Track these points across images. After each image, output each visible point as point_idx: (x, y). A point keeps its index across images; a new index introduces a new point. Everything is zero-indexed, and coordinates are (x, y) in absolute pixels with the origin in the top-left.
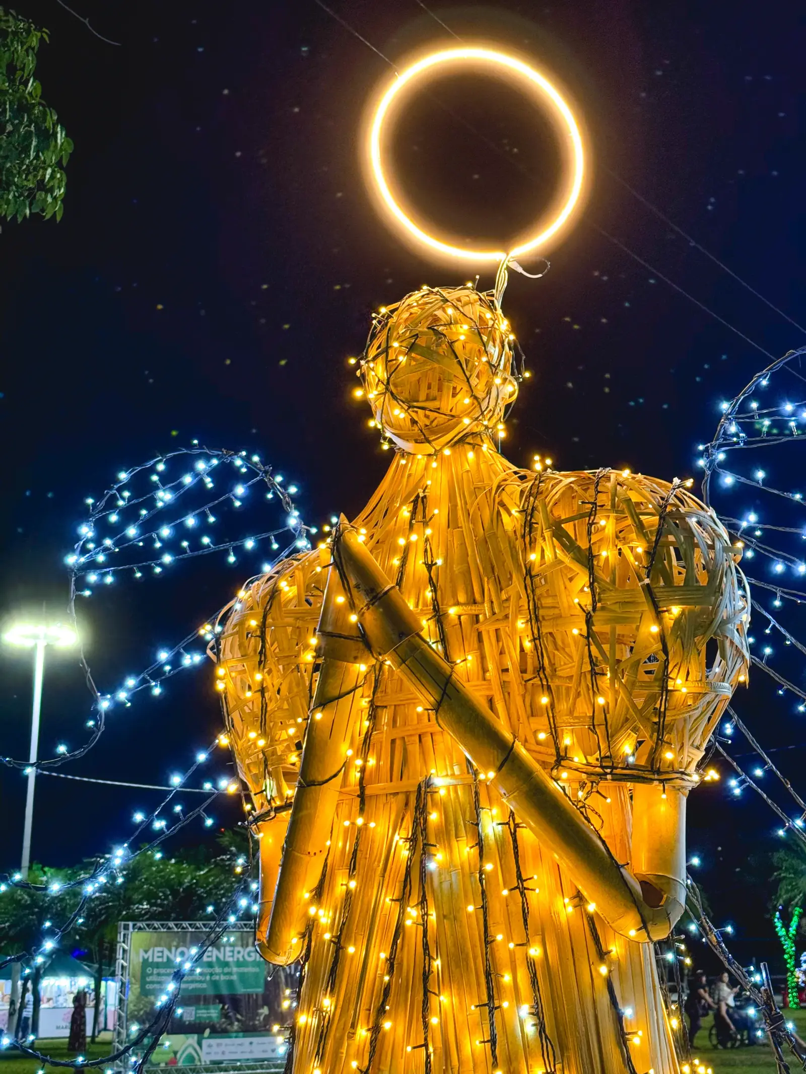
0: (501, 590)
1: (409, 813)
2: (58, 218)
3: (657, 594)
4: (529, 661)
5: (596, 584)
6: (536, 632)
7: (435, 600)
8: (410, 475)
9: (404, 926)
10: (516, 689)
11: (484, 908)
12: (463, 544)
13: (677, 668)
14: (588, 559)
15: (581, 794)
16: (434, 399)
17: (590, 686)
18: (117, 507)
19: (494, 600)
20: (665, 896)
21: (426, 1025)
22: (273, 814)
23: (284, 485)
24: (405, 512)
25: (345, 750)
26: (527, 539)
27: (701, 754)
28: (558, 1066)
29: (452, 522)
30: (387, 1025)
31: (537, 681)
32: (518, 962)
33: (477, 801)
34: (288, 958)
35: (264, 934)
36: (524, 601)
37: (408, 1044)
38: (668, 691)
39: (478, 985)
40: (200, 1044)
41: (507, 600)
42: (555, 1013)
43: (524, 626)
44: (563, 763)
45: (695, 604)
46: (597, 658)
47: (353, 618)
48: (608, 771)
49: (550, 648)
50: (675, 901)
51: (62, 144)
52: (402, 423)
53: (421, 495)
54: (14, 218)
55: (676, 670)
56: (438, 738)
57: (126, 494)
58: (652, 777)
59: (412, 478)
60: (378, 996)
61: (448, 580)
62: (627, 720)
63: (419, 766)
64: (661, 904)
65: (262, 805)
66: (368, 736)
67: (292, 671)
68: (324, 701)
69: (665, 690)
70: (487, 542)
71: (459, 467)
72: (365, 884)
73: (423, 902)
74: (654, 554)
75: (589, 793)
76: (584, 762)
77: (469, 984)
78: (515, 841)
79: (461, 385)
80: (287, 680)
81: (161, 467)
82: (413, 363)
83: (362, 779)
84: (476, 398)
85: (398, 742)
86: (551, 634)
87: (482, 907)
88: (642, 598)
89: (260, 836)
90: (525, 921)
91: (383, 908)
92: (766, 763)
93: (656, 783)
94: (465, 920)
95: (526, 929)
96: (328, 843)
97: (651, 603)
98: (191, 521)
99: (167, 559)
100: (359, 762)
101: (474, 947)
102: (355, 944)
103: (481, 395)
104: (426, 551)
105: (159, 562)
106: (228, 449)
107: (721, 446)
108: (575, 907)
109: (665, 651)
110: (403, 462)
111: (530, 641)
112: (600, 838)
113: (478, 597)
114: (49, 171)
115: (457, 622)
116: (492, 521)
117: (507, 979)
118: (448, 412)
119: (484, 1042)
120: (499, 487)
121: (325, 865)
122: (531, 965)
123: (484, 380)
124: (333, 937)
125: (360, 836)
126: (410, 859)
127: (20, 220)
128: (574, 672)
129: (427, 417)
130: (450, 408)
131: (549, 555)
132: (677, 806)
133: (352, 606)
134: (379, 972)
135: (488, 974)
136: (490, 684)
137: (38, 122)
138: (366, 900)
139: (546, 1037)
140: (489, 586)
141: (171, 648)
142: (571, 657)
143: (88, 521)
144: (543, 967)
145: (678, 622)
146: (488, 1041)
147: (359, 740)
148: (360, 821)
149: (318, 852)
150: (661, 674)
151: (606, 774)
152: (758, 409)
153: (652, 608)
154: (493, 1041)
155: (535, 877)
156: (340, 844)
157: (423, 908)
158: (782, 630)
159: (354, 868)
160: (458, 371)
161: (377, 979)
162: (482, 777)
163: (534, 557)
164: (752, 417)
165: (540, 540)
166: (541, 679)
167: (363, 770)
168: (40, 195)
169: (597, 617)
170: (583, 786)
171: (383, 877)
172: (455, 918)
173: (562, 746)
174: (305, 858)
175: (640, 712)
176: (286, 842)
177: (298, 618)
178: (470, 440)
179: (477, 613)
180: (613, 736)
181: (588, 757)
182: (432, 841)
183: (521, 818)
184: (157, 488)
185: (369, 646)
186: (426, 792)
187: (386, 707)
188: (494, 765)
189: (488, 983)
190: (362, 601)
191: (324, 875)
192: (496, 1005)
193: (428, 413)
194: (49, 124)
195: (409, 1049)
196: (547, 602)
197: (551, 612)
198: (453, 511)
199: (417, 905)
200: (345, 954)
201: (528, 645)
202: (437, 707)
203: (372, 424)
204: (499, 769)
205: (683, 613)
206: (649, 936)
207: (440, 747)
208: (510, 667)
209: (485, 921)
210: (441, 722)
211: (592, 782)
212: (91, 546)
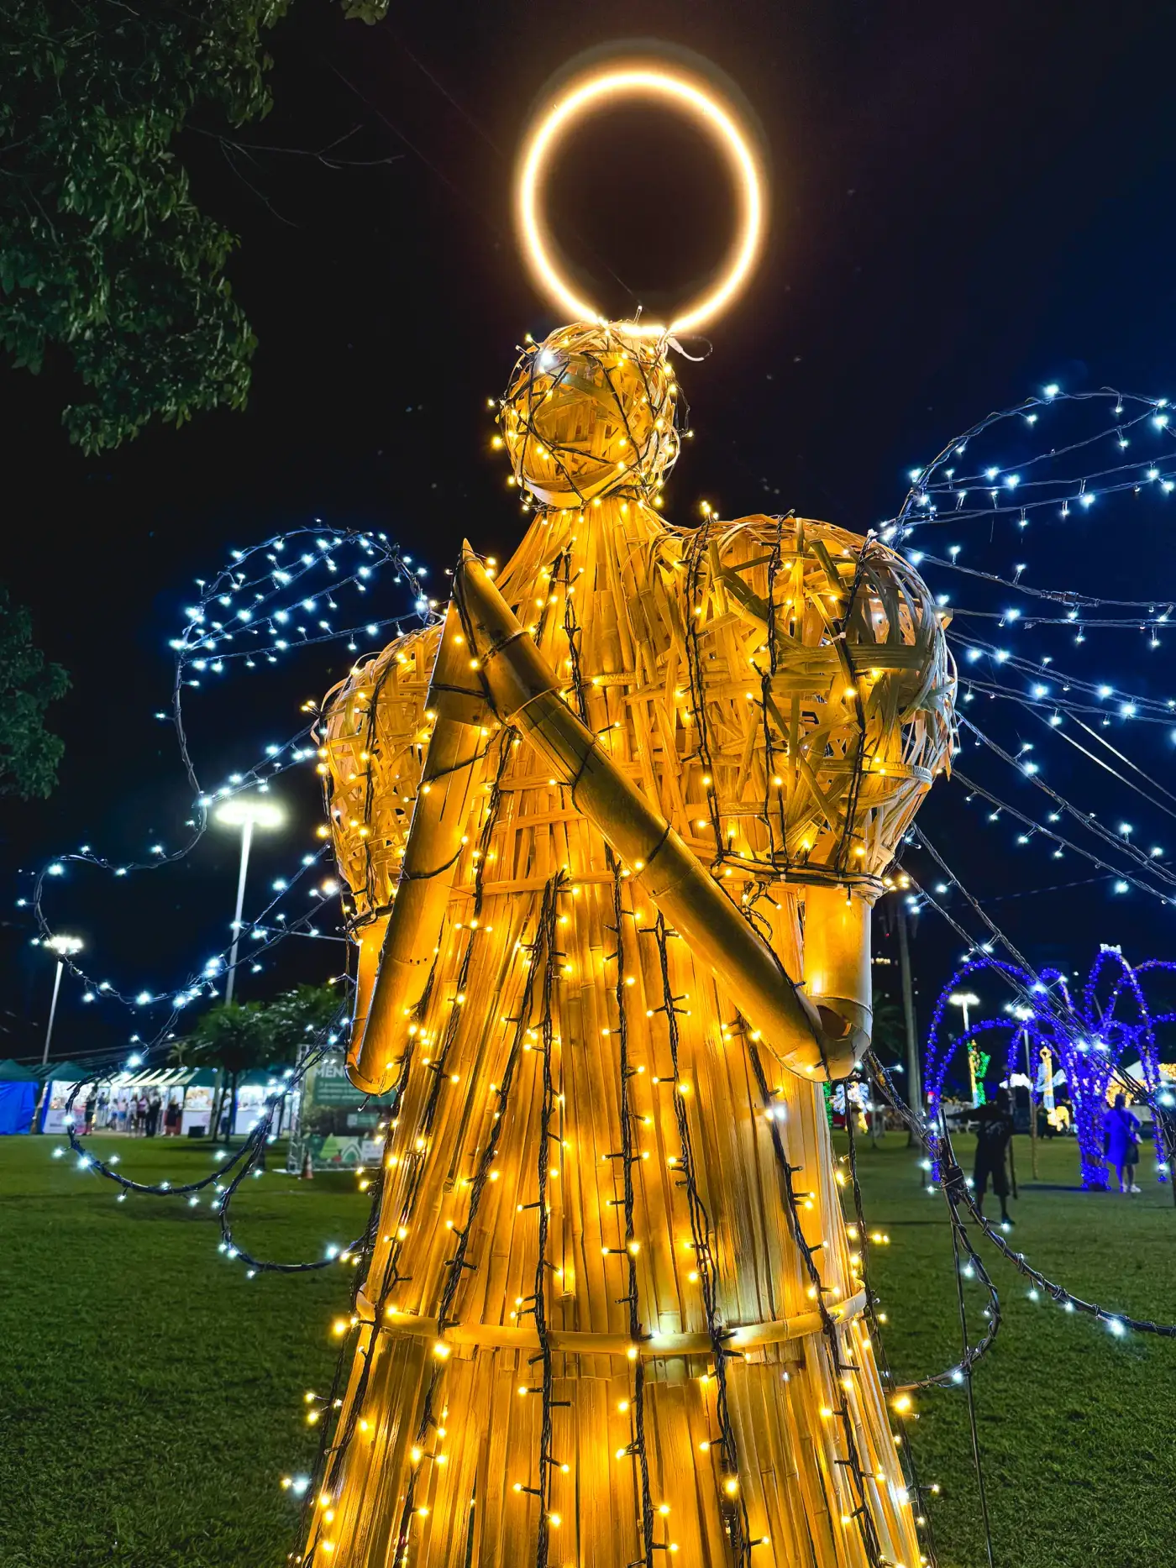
0: (656, 655)
1: (534, 916)
2: (243, 409)
3: (855, 653)
4: (688, 737)
5: (776, 641)
6: (698, 702)
7: (576, 668)
8: (552, 535)
9: (521, 1051)
10: (671, 772)
11: (623, 1033)
12: (612, 607)
13: (875, 744)
14: (767, 611)
15: (746, 898)
16: (585, 439)
17: (765, 766)
18: (231, 589)
19: (647, 668)
20: (849, 1026)
21: (543, 1177)
22: (373, 916)
23: (413, 568)
24: (545, 574)
25: (460, 837)
26: (691, 593)
27: (889, 857)
28: (711, 1236)
29: (599, 583)
30: (494, 1175)
31: (696, 760)
32: (662, 1102)
33: (618, 901)
34: (382, 1086)
35: (355, 1057)
36: (684, 667)
37: (519, 1202)
38: (861, 772)
39: (612, 1129)
40: (360, 1144)
41: (664, 667)
42: (708, 1167)
43: (682, 695)
44: (725, 858)
45: (900, 666)
46: (774, 731)
47: (474, 664)
48: (782, 869)
49: (715, 719)
50: (860, 1031)
51: (248, 340)
52: (545, 470)
53: (565, 553)
54: (203, 407)
55: (873, 748)
56: (572, 828)
57: (241, 576)
58: (836, 878)
59: (554, 539)
60: (485, 1138)
61: (593, 647)
62: (808, 807)
63: (548, 859)
64: (845, 1034)
65: (364, 906)
66: (489, 827)
67: (405, 752)
68: (435, 772)
69: (859, 772)
70: (640, 602)
71: (610, 524)
72: (477, 998)
73: (546, 1024)
74: (852, 605)
75: (755, 898)
76: (752, 858)
77: (600, 1125)
78: (663, 951)
79: (617, 425)
80: (399, 762)
81: (279, 546)
82: (561, 395)
83: (479, 876)
84: (633, 442)
85: (525, 834)
86: (716, 703)
87: (620, 1031)
88: (835, 658)
89: (359, 943)
90: (674, 1051)
91: (496, 1029)
92: (950, 879)
93: (840, 886)
94: (598, 1048)
95: (675, 1060)
96: (436, 950)
97: (846, 664)
98: (309, 605)
99: (281, 645)
100: (476, 855)
101: (607, 1081)
102: (460, 1073)
103: (639, 440)
104: (567, 613)
105: (273, 649)
106: (353, 528)
107: (907, 522)
108: (735, 1034)
109: (861, 721)
110: (545, 522)
111: (691, 713)
112: (770, 950)
113: (627, 665)
114: (235, 363)
115: (602, 694)
116: (647, 578)
117: (648, 1122)
118: (600, 457)
119: (616, 1203)
120: (655, 542)
121: (432, 977)
122: (679, 1104)
123: (643, 424)
124: (433, 1062)
125: (473, 944)
126: (532, 971)
127: (208, 408)
128: (744, 749)
129: (575, 461)
130: (602, 451)
131: (718, 609)
132: (862, 918)
133: (473, 651)
134: (488, 1108)
135: (624, 1116)
136: (639, 765)
137: (225, 317)
138: (477, 1018)
139: (697, 1199)
140: (641, 651)
141: (281, 744)
142: (741, 732)
143: (199, 605)
144: (693, 1109)
145: (878, 687)
146: (621, 1202)
147: (478, 831)
148: (474, 924)
149: (422, 961)
150: (854, 752)
151: (780, 873)
152: (954, 476)
153: (848, 670)
154: (629, 1203)
155: (687, 996)
156: (450, 953)
157: (545, 1030)
158: (974, 729)
159: (465, 980)
160: (612, 406)
161: (485, 1116)
162: (625, 873)
163: (699, 611)
164: (946, 487)
165: (708, 593)
166: (702, 759)
167: (481, 864)
168: (228, 387)
169: (778, 682)
170: (748, 887)
171: (499, 990)
172: (585, 1044)
173: (725, 839)
174: (407, 967)
175: (824, 798)
176: (384, 947)
177: (415, 693)
178: (623, 492)
179: (625, 683)
180: (789, 827)
181: (757, 854)
182: (561, 949)
183: (673, 922)
184: (274, 568)
185: (493, 706)
186: (556, 891)
187: (512, 792)
188: (643, 856)
189: (624, 1126)
190: (485, 647)
191: (428, 991)
192: (634, 1156)
193: (576, 456)
194: (235, 318)
195: (520, 1208)
196: (712, 666)
197: (718, 677)
198: (601, 570)
199: (538, 1026)
200: (447, 1084)
201: (687, 718)
202: (574, 783)
203: (511, 481)
204: (649, 859)
205: (884, 677)
206: (828, 1073)
207: (575, 838)
208: (664, 746)
209: (623, 1049)
210: (578, 802)
211: (760, 883)
212: (201, 632)
